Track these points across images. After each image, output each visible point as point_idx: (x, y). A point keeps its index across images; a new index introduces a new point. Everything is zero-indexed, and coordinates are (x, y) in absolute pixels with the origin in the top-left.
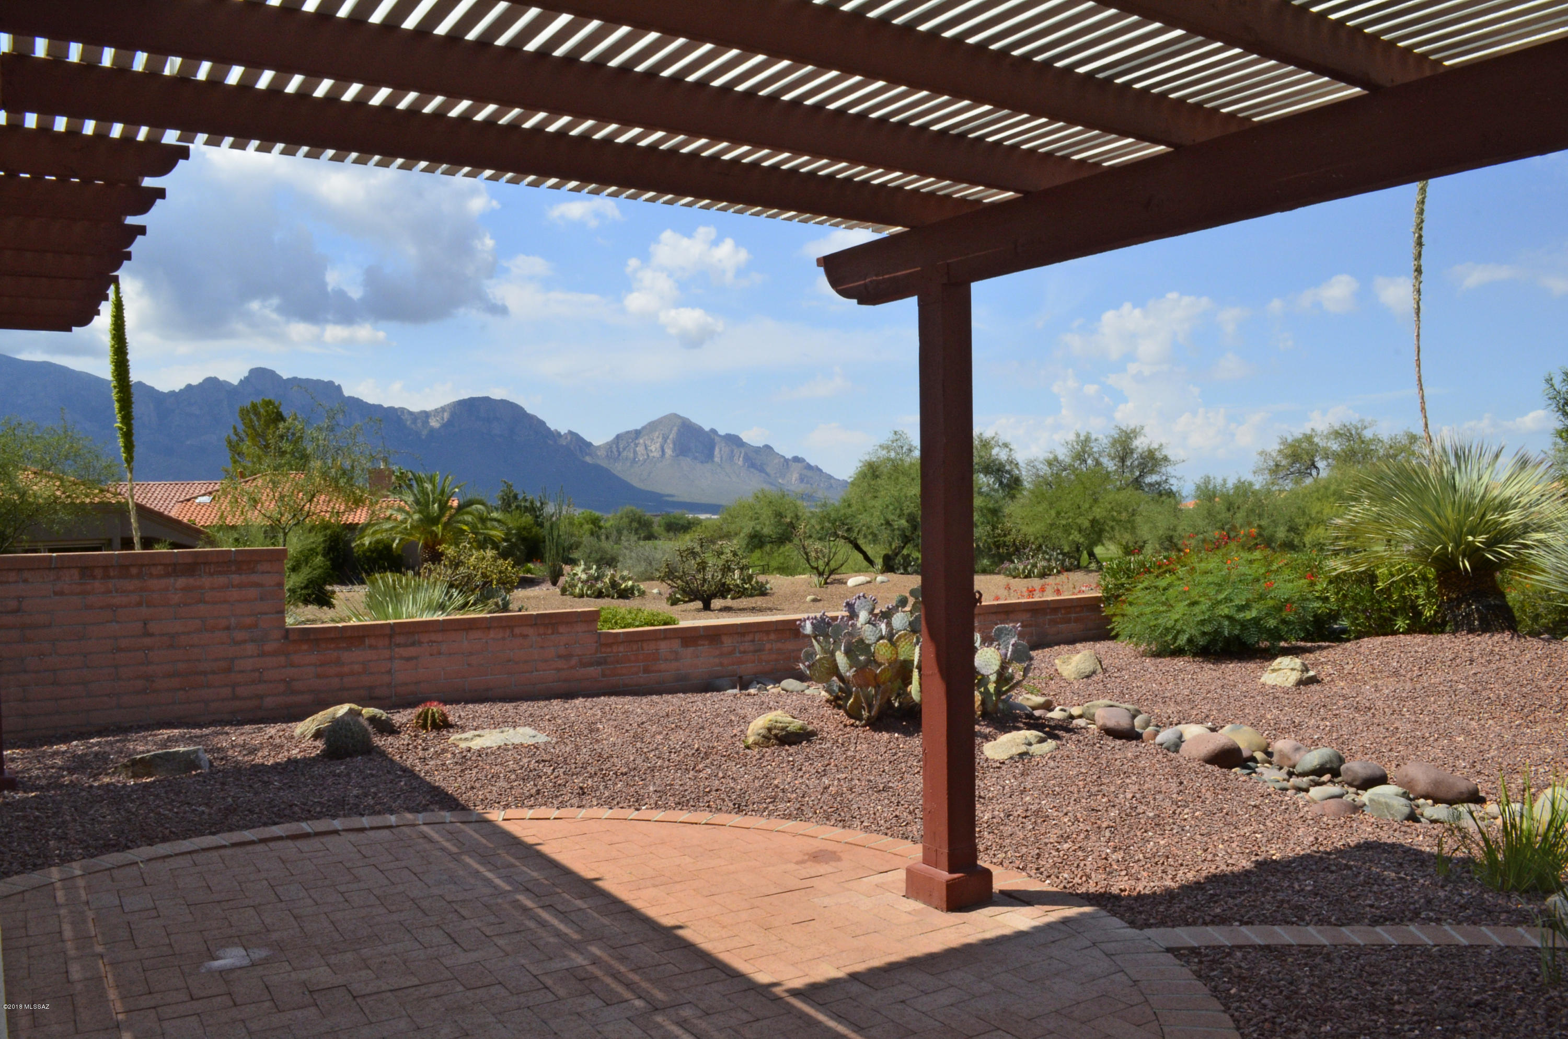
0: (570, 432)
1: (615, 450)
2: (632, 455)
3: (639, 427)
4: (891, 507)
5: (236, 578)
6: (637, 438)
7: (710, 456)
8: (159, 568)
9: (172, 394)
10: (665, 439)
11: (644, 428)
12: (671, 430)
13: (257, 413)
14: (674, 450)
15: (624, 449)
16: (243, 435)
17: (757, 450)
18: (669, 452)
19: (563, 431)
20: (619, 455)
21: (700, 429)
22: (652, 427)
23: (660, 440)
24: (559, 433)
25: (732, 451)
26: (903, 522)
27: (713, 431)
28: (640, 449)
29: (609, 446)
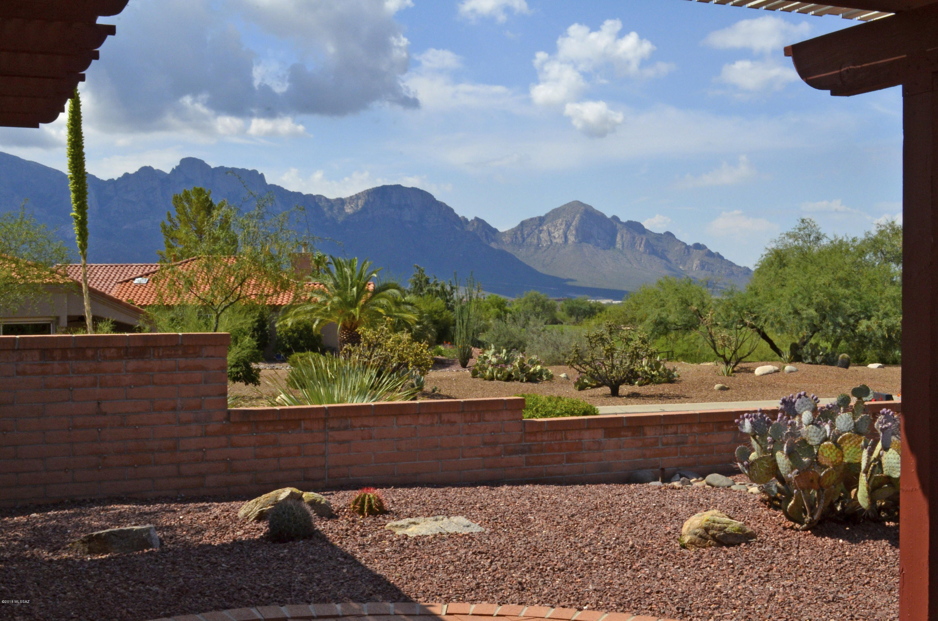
0: (477, 219)
1: (519, 235)
2: (535, 241)
3: (543, 215)
4: (799, 297)
5: (182, 362)
6: (540, 225)
7: (612, 243)
8: (113, 350)
9: (111, 181)
10: (568, 226)
11: (547, 215)
12: (574, 217)
13: (189, 201)
14: (576, 236)
15: (528, 235)
16: (176, 221)
17: (659, 237)
18: (572, 239)
19: (470, 218)
20: (524, 241)
21: (603, 216)
22: (556, 214)
23: (563, 226)
24: (466, 220)
25: (634, 238)
26: (812, 312)
27: (615, 218)
28: (544, 236)
29: (514, 232)
